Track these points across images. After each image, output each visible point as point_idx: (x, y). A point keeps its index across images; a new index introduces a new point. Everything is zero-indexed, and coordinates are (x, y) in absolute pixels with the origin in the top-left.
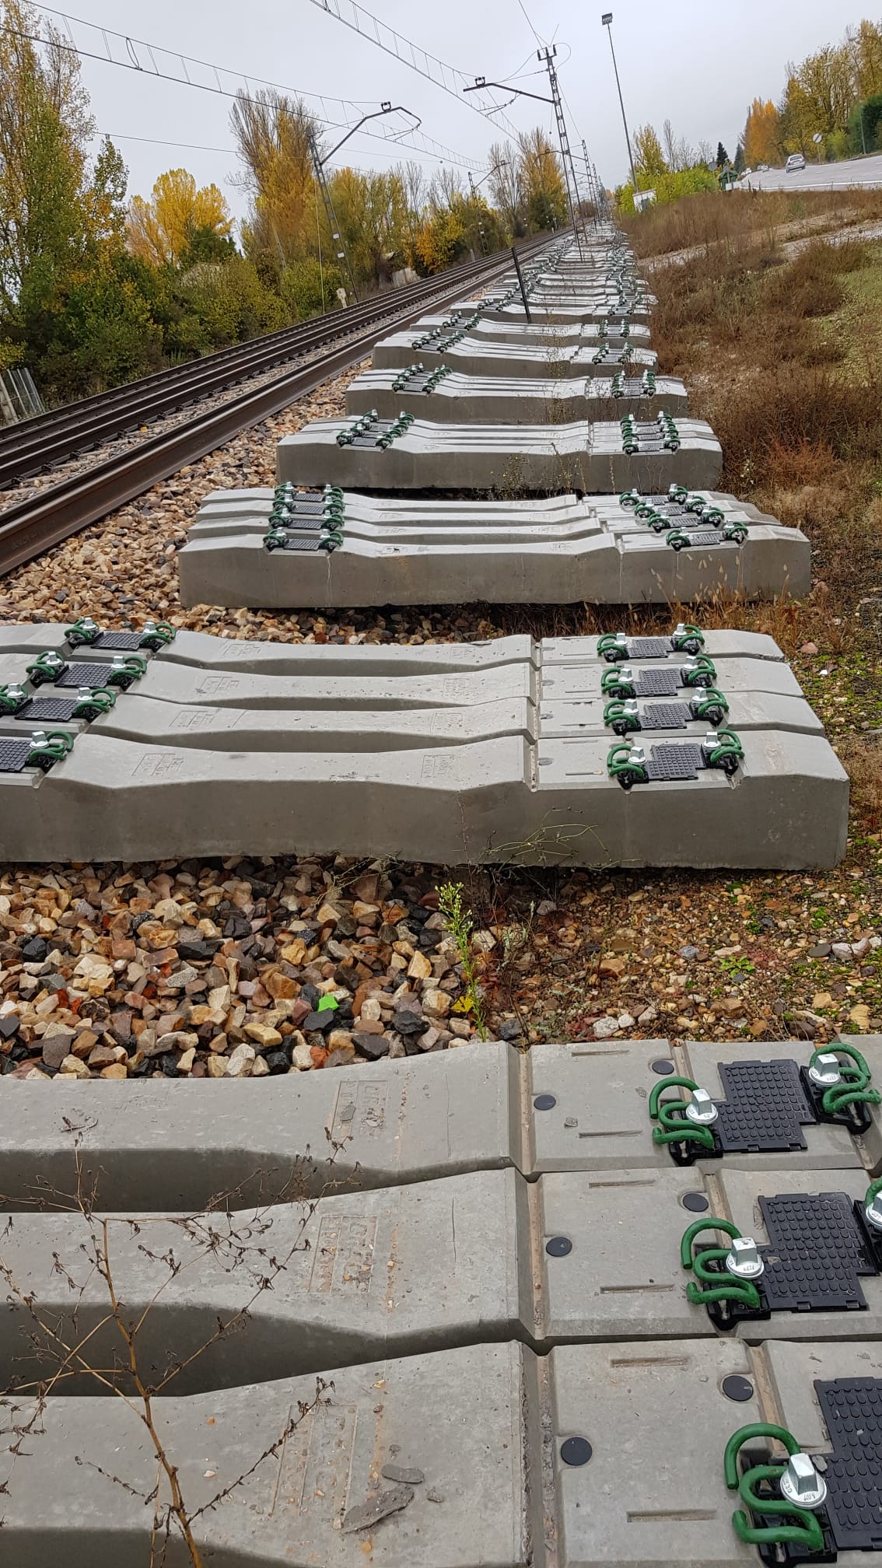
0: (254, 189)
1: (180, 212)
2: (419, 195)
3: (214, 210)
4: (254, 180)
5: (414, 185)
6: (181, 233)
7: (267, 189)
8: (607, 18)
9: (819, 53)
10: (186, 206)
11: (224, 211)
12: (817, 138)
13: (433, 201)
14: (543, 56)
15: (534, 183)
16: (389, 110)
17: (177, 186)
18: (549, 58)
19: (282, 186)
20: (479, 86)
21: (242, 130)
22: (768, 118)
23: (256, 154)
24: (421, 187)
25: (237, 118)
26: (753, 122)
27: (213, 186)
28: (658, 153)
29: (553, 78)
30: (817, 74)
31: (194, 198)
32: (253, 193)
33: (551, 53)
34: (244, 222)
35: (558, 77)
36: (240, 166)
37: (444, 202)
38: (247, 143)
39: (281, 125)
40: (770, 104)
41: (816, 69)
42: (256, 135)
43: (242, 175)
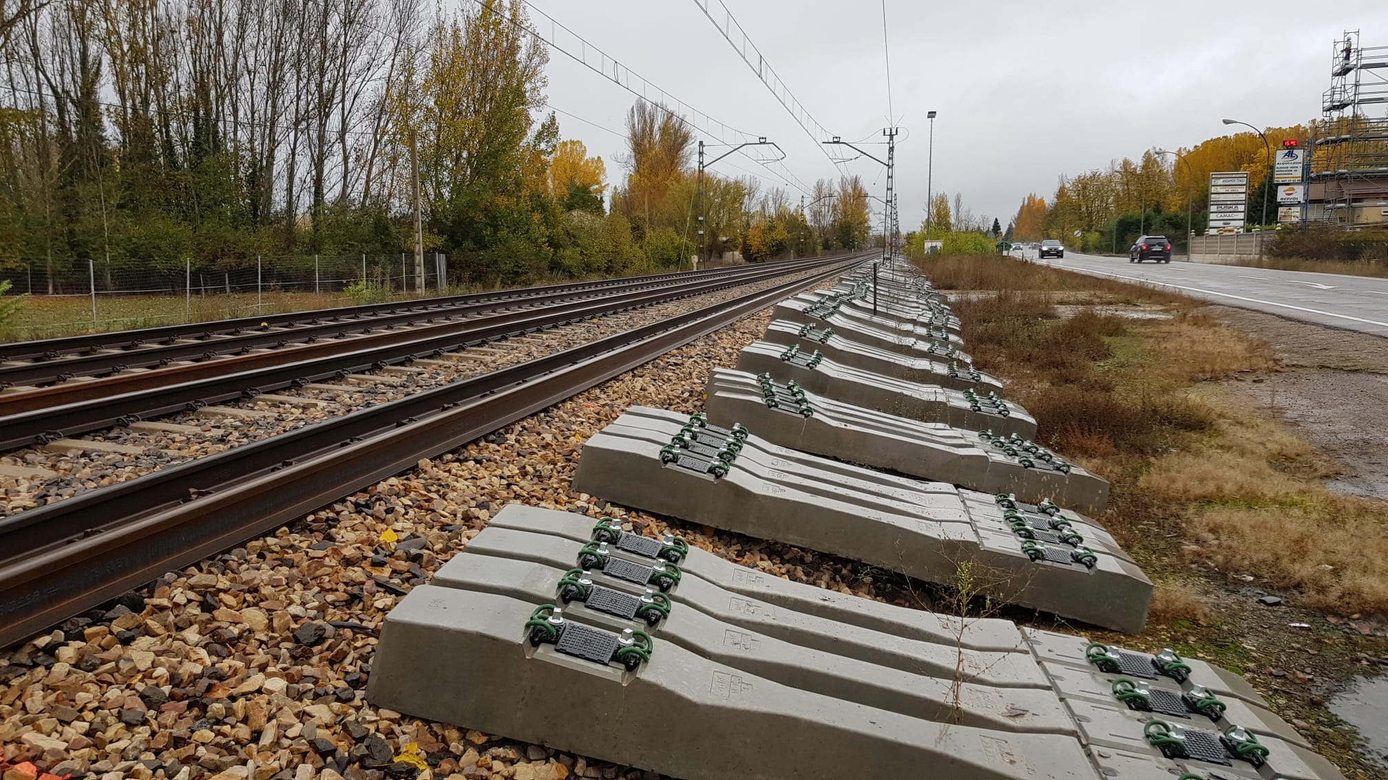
0: (631, 168)
1: (568, 170)
2: (754, 201)
3: (594, 174)
4: (633, 161)
5: (751, 194)
6: (565, 184)
7: (641, 171)
8: (932, 115)
9: (1089, 174)
10: (575, 166)
11: (602, 177)
12: (1078, 233)
13: (763, 208)
14: (888, 132)
15: (845, 213)
16: (764, 143)
17: (572, 150)
18: (891, 136)
19: (653, 171)
20: (835, 142)
21: (634, 125)
22: (1038, 209)
23: (640, 144)
24: (757, 196)
25: (633, 117)
26: (1025, 209)
27: (599, 158)
28: (947, 215)
29: (891, 149)
30: (1084, 188)
31: (582, 163)
32: (631, 170)
33: (894, 133)
34: (615, 188)
35: (895, 149)
36: (625, 149)
37: (772, 211)
38: (634, 135)
39: (665, 130)
40: (1042, 201)
41: (1084, 185)
42: (644, 130)
43: (626, 156)
